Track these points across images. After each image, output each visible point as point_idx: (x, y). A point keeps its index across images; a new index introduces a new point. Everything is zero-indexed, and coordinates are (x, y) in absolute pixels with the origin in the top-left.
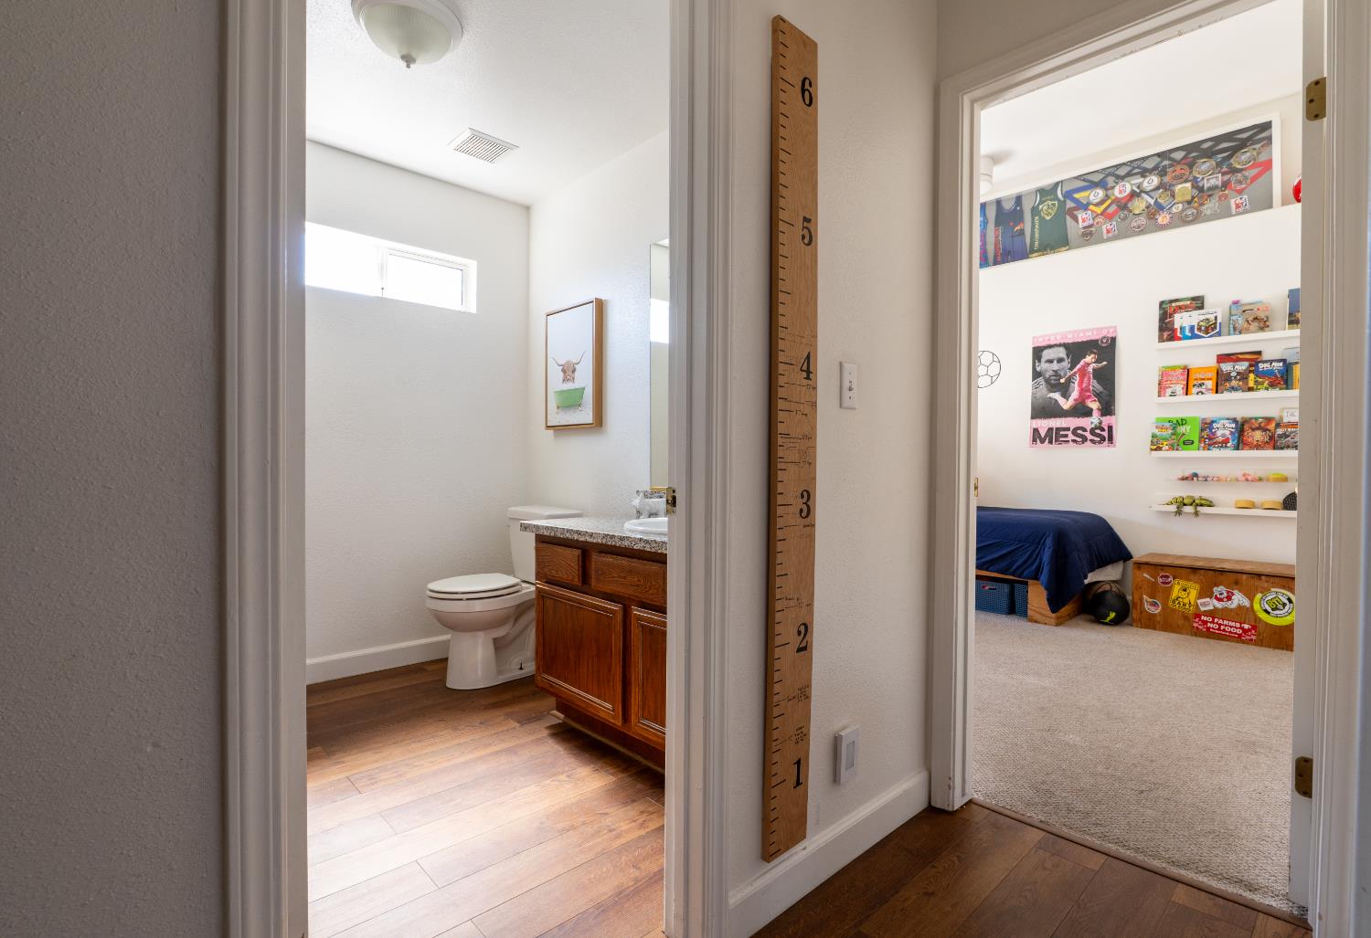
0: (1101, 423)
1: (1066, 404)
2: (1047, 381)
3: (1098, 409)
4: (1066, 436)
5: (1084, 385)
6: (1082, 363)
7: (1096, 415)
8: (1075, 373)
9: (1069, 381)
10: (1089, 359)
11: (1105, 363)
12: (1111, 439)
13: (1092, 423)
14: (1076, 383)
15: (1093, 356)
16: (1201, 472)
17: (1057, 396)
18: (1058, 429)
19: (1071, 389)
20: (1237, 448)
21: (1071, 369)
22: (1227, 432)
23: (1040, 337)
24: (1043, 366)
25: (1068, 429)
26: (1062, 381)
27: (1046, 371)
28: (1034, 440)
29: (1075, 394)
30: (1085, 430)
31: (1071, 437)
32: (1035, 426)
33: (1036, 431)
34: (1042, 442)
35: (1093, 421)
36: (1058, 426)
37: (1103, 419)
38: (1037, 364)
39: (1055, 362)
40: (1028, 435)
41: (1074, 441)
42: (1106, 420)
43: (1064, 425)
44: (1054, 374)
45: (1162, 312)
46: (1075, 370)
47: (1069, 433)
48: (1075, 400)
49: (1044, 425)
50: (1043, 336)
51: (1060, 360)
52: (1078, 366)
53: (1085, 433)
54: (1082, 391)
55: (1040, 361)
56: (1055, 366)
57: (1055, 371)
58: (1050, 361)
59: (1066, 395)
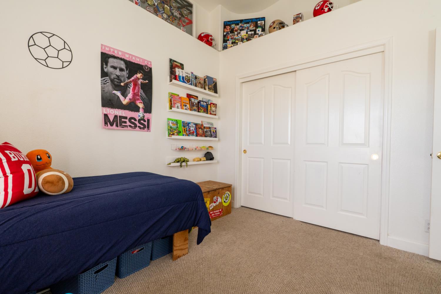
0: (144, 117)
1: (125, 101)
2: (112, 81)
3: (143, 108)
4: (125, 122)
5: (136, 91)
6: (135, 76)
7: (141, 111)
8: (131, 82)
9: (127, 85)
10: (139, 75)
11: (147, 81)
12: (148, 127)
13: (139, 116)
14: (131, 88)
15: (141, 74)
16: (185, 146)
17: (118, 93)
18: (121, 117)
19: (127, 92)
20: (197, 136)
21: (129, 78)
22: (193, 129)
23: (108, 47)
24: (109, 69)
25: (126, 118)
26: (122, 84)
27: (111, 73)
28: (106, 123)
29: (130, 96)
30: (135, 120)
31: (128, 123)
32: (106, 113)
33: (106, 116)
34: (112, 125)
35: (140, 115)
36: (120, 115)
37: (145, 114)
38: (105, 66)
39: (118, 69)
40: (101, 118)
41: (130, 126)
42: (147, 116)
43: (124, 115)
44: (117, 77)
45: (171, 64)
46: (131, 79)
47: (127, 121)
48: (130, 99)
49: (113, 112)
50: (110, 48)
51: (121, 70)
52: (133, 78)
53: (135, 122)
54: (135, 95)
55: (107, 65)
56: (118, 72)
57: (118, 76)
58: (115, 68)
59: (124, 95)
